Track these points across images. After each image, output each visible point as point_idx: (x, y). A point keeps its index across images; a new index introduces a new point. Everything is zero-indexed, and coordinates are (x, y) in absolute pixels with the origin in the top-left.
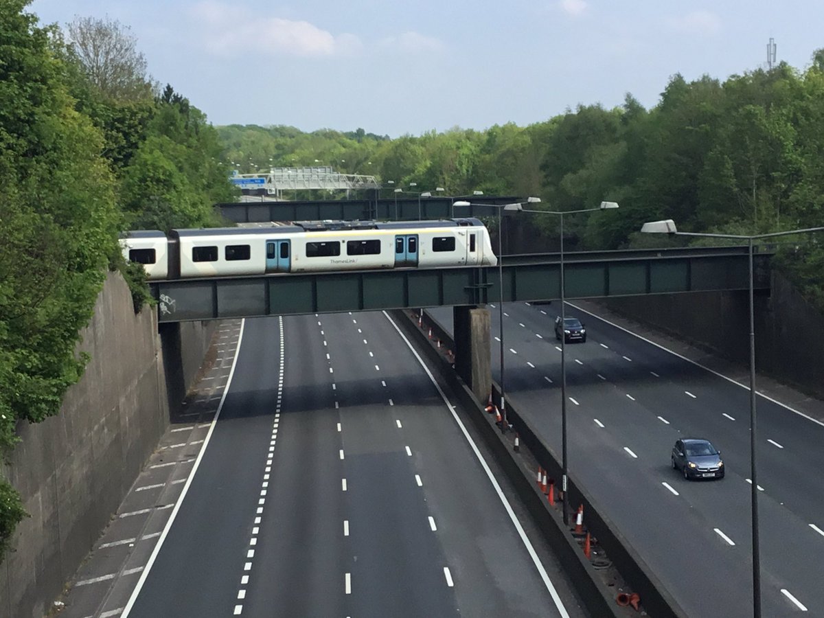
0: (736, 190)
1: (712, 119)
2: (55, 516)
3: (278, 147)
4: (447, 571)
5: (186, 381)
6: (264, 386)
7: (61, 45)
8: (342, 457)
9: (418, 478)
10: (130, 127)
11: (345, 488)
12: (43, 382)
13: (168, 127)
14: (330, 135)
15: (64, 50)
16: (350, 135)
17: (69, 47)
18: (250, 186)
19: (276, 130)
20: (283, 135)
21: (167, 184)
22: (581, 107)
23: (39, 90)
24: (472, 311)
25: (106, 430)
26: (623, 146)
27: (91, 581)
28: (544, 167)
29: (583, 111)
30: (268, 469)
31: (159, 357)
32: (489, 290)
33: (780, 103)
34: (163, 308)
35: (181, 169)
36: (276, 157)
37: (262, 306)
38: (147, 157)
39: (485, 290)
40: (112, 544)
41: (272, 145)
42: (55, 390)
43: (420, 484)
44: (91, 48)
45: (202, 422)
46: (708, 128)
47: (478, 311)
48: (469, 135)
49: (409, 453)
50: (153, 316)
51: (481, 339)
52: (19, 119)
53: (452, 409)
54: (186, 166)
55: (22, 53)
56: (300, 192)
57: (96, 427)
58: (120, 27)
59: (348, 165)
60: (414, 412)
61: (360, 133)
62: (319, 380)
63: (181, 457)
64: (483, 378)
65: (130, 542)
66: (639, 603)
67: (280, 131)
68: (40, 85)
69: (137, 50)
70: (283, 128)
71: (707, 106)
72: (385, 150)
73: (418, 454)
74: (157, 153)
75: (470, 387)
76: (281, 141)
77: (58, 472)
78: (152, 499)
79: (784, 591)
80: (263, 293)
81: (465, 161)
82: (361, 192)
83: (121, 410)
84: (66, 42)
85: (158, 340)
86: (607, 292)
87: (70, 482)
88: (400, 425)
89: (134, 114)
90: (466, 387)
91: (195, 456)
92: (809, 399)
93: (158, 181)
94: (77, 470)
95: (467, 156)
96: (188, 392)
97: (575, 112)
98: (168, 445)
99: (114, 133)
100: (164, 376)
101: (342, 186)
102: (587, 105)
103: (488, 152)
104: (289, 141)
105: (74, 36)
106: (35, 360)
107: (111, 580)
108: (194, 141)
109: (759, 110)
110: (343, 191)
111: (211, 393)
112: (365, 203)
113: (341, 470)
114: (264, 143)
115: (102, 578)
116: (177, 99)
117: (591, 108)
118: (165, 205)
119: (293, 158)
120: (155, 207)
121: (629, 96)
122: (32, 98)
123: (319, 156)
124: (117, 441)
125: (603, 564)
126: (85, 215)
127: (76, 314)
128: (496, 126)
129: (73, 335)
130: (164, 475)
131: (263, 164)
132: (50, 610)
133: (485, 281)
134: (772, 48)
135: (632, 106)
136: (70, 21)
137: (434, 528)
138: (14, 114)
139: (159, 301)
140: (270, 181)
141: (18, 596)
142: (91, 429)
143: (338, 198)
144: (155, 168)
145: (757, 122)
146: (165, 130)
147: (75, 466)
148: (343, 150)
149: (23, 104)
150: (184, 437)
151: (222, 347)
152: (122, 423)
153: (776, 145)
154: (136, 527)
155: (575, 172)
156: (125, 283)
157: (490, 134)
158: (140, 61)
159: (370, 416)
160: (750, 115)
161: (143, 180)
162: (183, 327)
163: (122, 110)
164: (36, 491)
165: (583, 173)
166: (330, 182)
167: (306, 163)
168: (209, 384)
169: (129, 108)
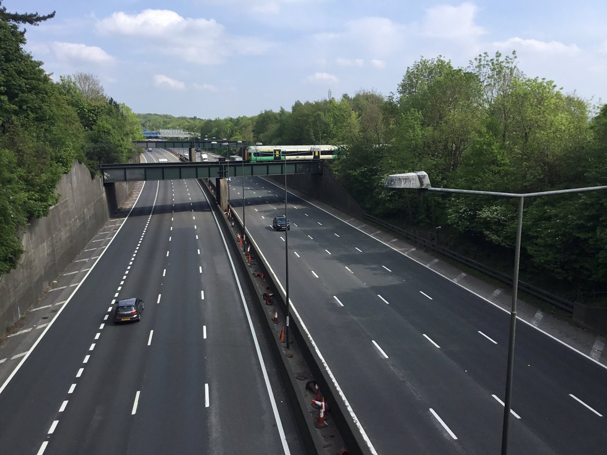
0: (314, 140)
1: (308, 116)
2: (53, 251)
3: (164, 122)
4: (200, 268)
5: (117, 203)
6: (148, 205)
7: (71, 82)
8: (171, 229)
9: (197, 236)
10: (98, 112)
11: (170, 240)
12: (40, 203)
13: (109, 113)
14: (184, 118)
15: (72, 84)
16: (191, 119)
17: (74, 83)
18: (152, 135)
19: (164, 116)
20: (167, 118)
21: (109, 133)
22: (266, 111)
23: (44, 97)
24: (220, 180)
25: (78, 221)
26: (278, 125)
27: (69, 274)
28: (253, 131)
29: (266, 112)
30: (144, 231)
31: (104, 195)
32: (226, 173)
33: (329, 111)
34: (105, 177)
35: (114, 128)
36: (163, 126)
37: (144, 177)
38: (101, 123)
39: (225, 173)
40: (80, 261)
41: (162, 121)
42: (43, 207)
43: (197, 238)
44: (82, 84)
45: (123, 218)
46: (306, 119)
47: (223, 179)
48: (231, 120)
49: (196, 228)
50: (101, 180)
51: (224, 189)
52: (36, 107)
53: (213, 213)
54: (117, 127)
55: (38, 83)
56: (172, 138)
57: (73, 220)
58: (93, 76)
59: (189, 129)
60: (200, 214)
61: (195, 118)
62: (169, 203)
63: (112, 230)
64: (225, 202)
65: (87, 260)
66: (264, 277)
67: (166, 116)
68: (45, 95)
69: (100, 85)
70: (166, 115)
71: (306, 112)
72: (202, 124)
73: (199, 228)
74: (104, 122)
75: (220, 206)
76: (165, 119)
77: (54, 236)
78: (98, 245)
79: (312, 272)
80: (143, 173)
81: (229, 129)
82: (193, 138)
83: (85, 213)
84: (73, 81)
85: (103, 189)
86: (268, 174)
87: (60, 239)
88: (194, 218)
89: (99, 108)
90: (218, 205)
91: (117, 229)
92: (333, 209)
93: (105, 132)
94: (64, 234)
95: (230, 127)
96: (119, 207)
97: (263, 112)
98: (108, 225)
99: (92, 114)
100: (106, 201)
101: (187, 136)
102: (268, 110)
103: (236, 126)
104: (168, 120)
105: (75, 79)
106: (37, 196)
107: (77, 273)
108: (120, 118)
109: (322, 113)
110: (187, 138)
111: (128, 208)
112: (191, 142)
113: (170, 233)
114: (159, 120)
115: (74, 273)
116: (115, 103)
117: (269, 111)
118: (108, 141)
119: (169, 126)
120: (104, 141)
121: (281, 107)
122: (41, 100)
123: (179, 125)
124: (84, 225)
125: (254, 264)
126: (64, 143)
127: (53, 180)
128: (239, 117)
129: (53, 187)
130: (104, 236)
131: (158, 128)
132: (51, 284)
133: (225, 170)
134: (330, 93)
135: (282, 111)
136: (74, 74)
137: (199, 253)
138: (34, 106)
139: (104, 175)
140: (160, 134)
141: (35, 280)
142: (70, 220)
143: (185, 141)
144: (103, 127)
145: (321, 117)
146: (108, 114)
147: (63, 233)
148: (187, 123)
149: (37, 102)
150: (114, 223)
151: (135, 192)
152: (86, 218)
153: (327, 125)
154: (90, 255)
155: (263, 133)
156: (87, 168)
157: (238, 119)
158: (102, 88)
159: (184, 215)
160: (319, 115)
161: (99, 132)
162: (117, 184)
163: (94, 106)
164: (44, 242)
165: (266, 133)
166: (182, 135)
167: (174, 128)
168: (128, 204)
169: (97, 106)
